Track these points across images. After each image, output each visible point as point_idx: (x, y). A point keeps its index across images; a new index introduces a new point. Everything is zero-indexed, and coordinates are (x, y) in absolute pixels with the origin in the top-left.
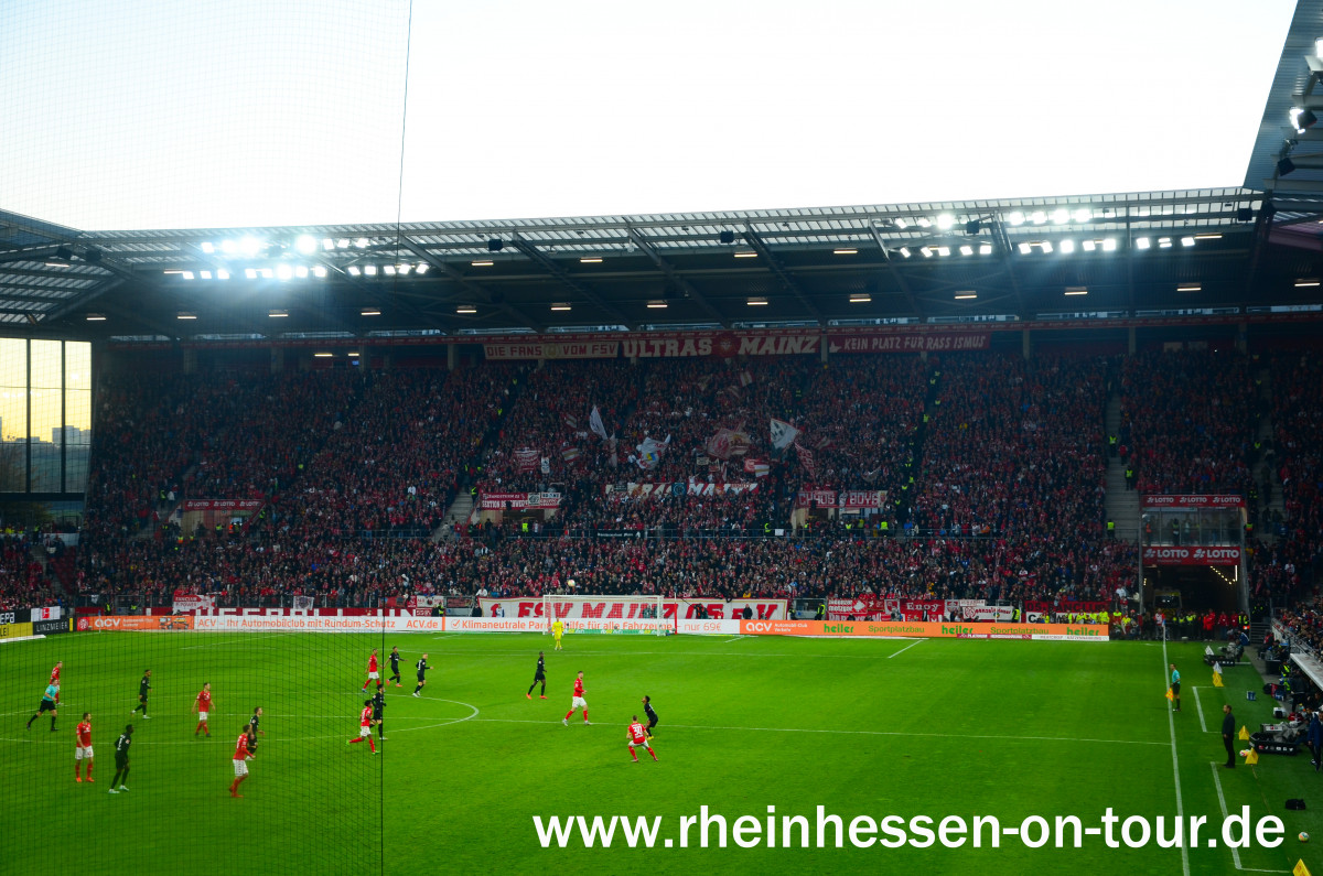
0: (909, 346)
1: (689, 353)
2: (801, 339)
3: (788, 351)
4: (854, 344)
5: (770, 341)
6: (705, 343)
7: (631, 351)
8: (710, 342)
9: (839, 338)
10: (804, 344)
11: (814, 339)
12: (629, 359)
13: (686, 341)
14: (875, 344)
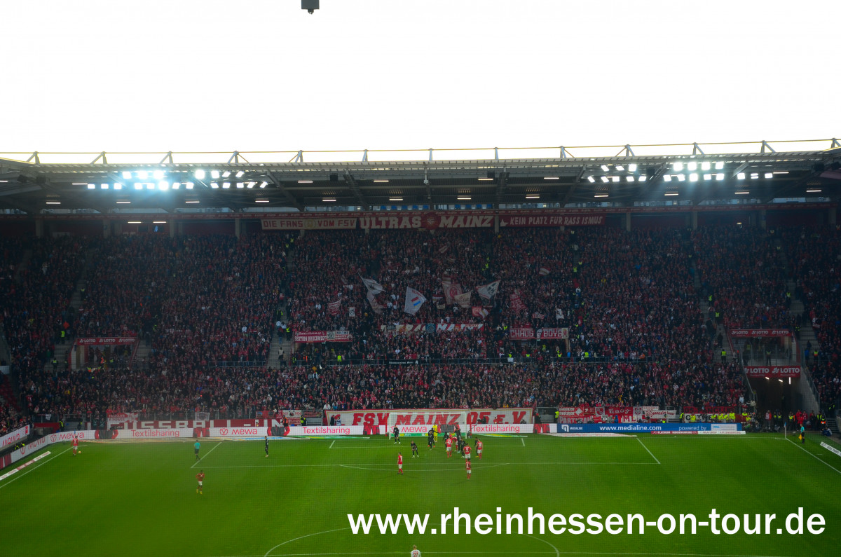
0: (552, 223)
1: (405, 226)
2: (481, 217)
3: (473, 225)
4: (516, 221)
5: (461, 219)
6: (417, 220)
7: (365, 225)
8: (420, 219)
9: (507, 216)
10: (484, 221)
11: (490, 218)
12: (364, 230)
13: (404, 218)
14: (530, 221)
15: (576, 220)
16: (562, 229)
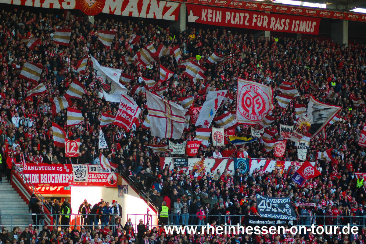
0: (256, 23)
1: (52, 5)
2: (162, 5)
3: (150, 16)
4: (209, 16)
5: (133, 2)
9: (197, 7)
10: (166, 9)
11: (174, 6)
14: (228, 18)
15: (285, 25)
16: (267, 34)
